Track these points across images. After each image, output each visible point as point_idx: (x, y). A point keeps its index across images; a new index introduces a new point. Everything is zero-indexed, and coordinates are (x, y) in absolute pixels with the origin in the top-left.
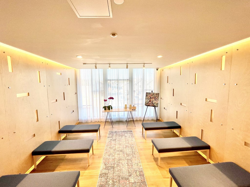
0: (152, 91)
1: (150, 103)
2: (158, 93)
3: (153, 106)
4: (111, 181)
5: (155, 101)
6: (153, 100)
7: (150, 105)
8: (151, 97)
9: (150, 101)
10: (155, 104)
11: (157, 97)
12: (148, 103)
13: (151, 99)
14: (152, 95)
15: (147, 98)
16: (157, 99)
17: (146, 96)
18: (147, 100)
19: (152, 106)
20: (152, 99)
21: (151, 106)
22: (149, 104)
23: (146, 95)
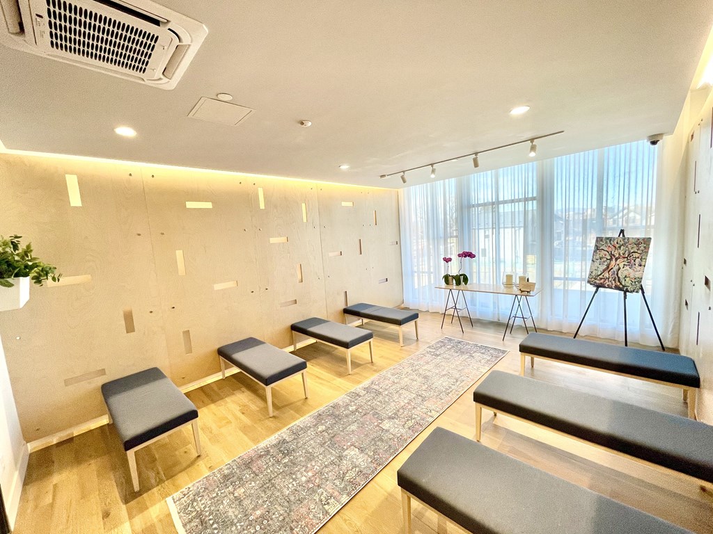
0: (622, 231)
1: (607, 275)
2: (644, 239)
3: (617, 288)
4: (354, 407)
5: (628, 267)
6: (621, 266)
7: (607, 283)
8: (612, 255)
9: (608, 267)
10: (627, 279)
11: (637, 255)
12: (601, 276)
13: (613, 262)
14: (617, 246)
15: (598, 257)
16: (638, 260)
17: (597, 248)
18: (597, 264)
19: (611, 288)
20: (616, 259)
21: (609, 287)
22: (601, 279)
23: (596, 245)
